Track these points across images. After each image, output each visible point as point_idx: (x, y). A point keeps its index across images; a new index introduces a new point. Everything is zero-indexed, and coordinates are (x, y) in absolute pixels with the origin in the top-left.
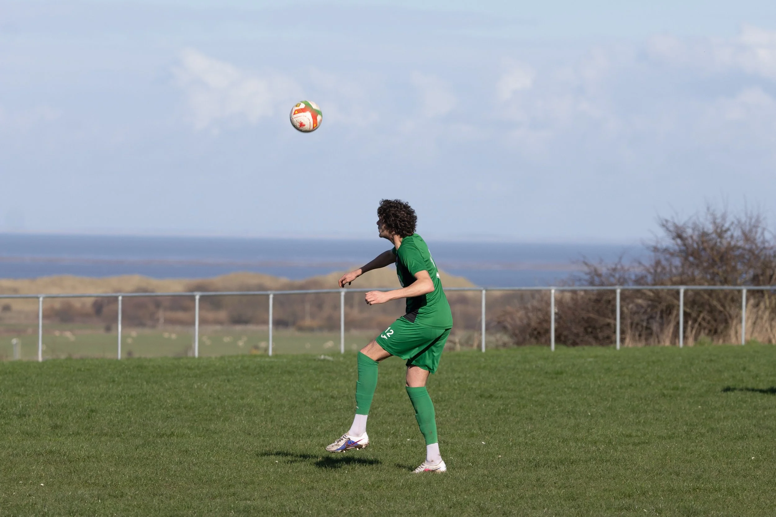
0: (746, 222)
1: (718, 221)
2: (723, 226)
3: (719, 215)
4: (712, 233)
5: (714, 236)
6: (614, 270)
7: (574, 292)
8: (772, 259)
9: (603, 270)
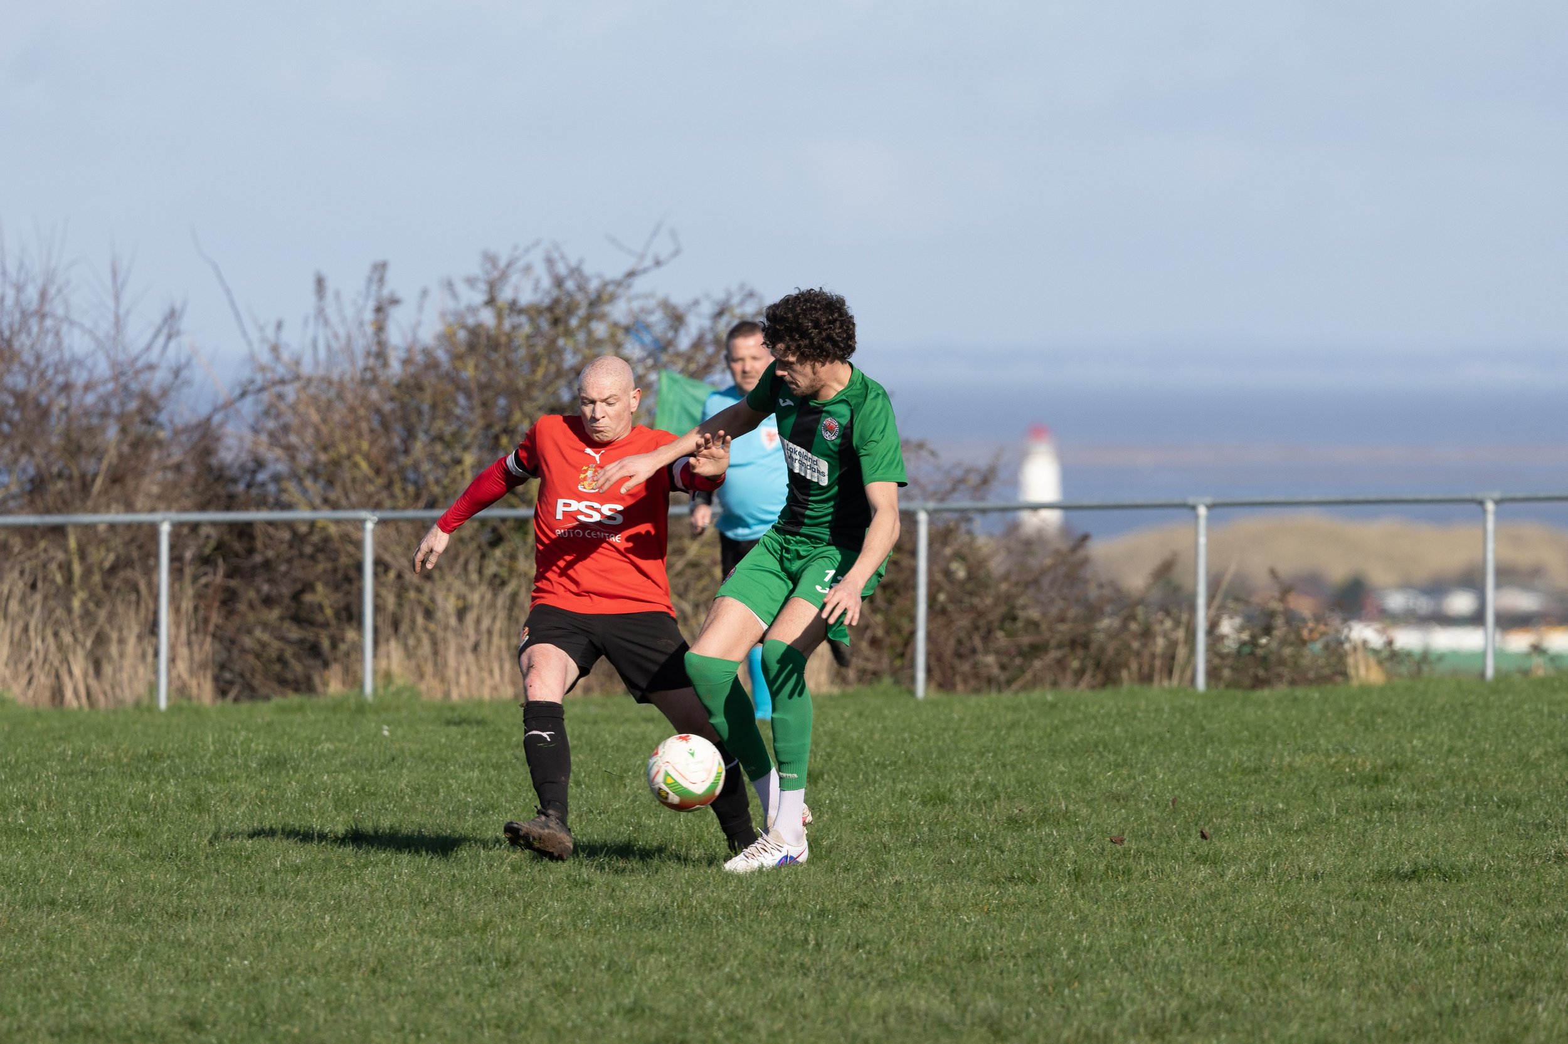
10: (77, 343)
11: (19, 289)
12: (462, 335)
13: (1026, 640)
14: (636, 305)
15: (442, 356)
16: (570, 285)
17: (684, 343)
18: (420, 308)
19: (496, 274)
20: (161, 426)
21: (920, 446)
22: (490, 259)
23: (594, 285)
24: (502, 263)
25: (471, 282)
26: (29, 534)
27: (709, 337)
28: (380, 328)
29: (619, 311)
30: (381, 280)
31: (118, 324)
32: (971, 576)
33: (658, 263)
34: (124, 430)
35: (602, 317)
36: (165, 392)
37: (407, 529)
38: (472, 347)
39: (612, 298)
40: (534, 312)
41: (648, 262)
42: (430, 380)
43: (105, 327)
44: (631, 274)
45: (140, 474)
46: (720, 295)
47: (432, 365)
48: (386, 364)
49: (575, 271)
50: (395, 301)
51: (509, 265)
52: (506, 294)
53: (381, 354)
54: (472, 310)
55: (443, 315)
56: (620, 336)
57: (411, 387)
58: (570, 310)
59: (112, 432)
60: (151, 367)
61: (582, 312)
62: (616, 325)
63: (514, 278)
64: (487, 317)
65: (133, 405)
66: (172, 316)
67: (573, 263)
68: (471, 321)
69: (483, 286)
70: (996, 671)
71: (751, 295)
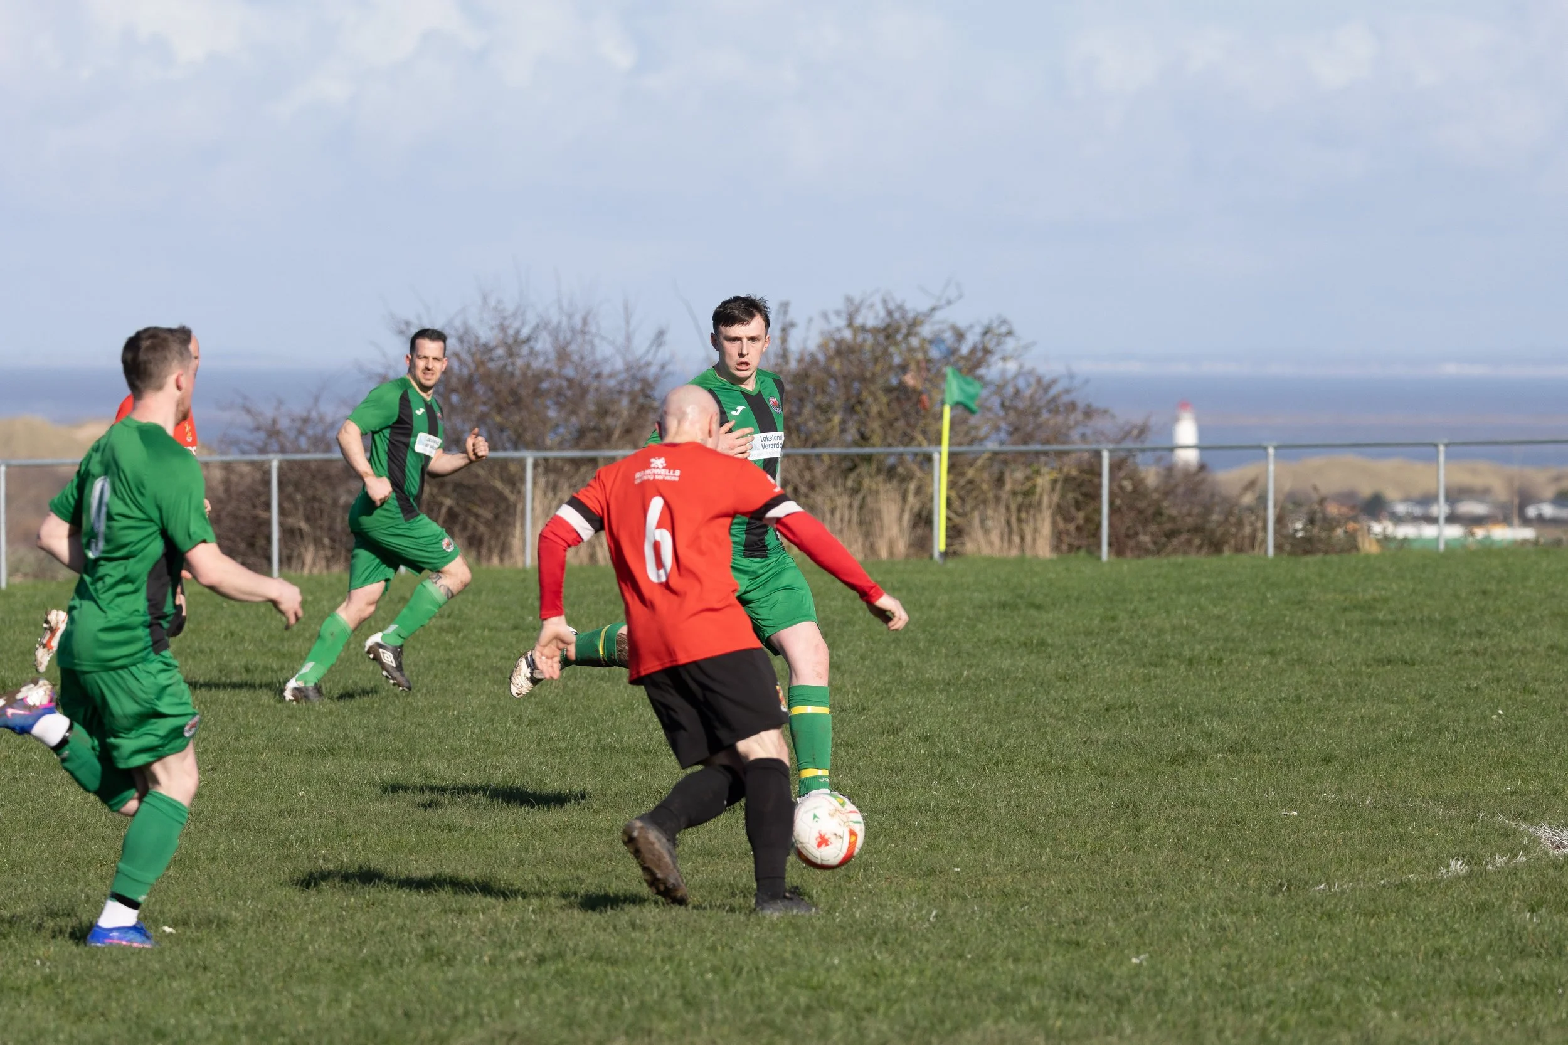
0: (559, 323)
1: (507, 323)
2: (518, 332)
3: (510, 308)
4: (496, 347)
5: (500, 351)
6: (306, 421)
7: (227, 467)
8: (616, 396)
9: (284, 423)
10: (603, 350)
11: (570, 316)
12: (832, 345)
13: (1168, 526)
14: (936, 327)
15: (821, 357)
16: (897, 315)
17: (965, 350)
18: (808, 329)
19: (852, 309)
20: (654, 399)
21: (1105, 412)
22: (849, 300)
23: (911, 315)
24: (857, 301)
25: (838, 313)
26: (576, 463)
27: (980, 347)
28: (784, 340)
29: (926, 331)
30: (785, 313)
31: (629, 338)
32: (1135, 490)
33: (949, 303)
34: (632, 401)
35: (916, 335)
36: (657, 378)
37: (801, 461)
38: (839, 352)
39: (922, 323)
40: (875, 331)
41: (943, 302)
42: (814, 372)
43: (620, 340)
44: (933, 309)
45: (641, 427)
46: (986, 322)
47: (814, 362)
48: (787, 362)
49: (900, 308)
50: (793, 325)
51: (862, 302)
52: (859, 321)
53: (784, 355)
54: (839, 330)
55: (822, 333)
56: (927, 346)
57: (802, 376)
58: (897, 330)
59: (625, 402)
60: (648, 364)
61: (904, 331)
62: (924, 340)
63: (864, 311)
64: (847, 334)
65: (638, 387)
66: (661, 334)
67: (899, 301)
68: (837, 336)
69: (845, 316)
70: (1151, 546)
71: (1004, 322)
